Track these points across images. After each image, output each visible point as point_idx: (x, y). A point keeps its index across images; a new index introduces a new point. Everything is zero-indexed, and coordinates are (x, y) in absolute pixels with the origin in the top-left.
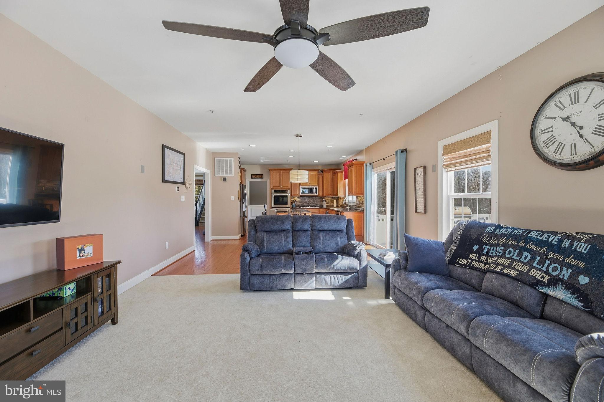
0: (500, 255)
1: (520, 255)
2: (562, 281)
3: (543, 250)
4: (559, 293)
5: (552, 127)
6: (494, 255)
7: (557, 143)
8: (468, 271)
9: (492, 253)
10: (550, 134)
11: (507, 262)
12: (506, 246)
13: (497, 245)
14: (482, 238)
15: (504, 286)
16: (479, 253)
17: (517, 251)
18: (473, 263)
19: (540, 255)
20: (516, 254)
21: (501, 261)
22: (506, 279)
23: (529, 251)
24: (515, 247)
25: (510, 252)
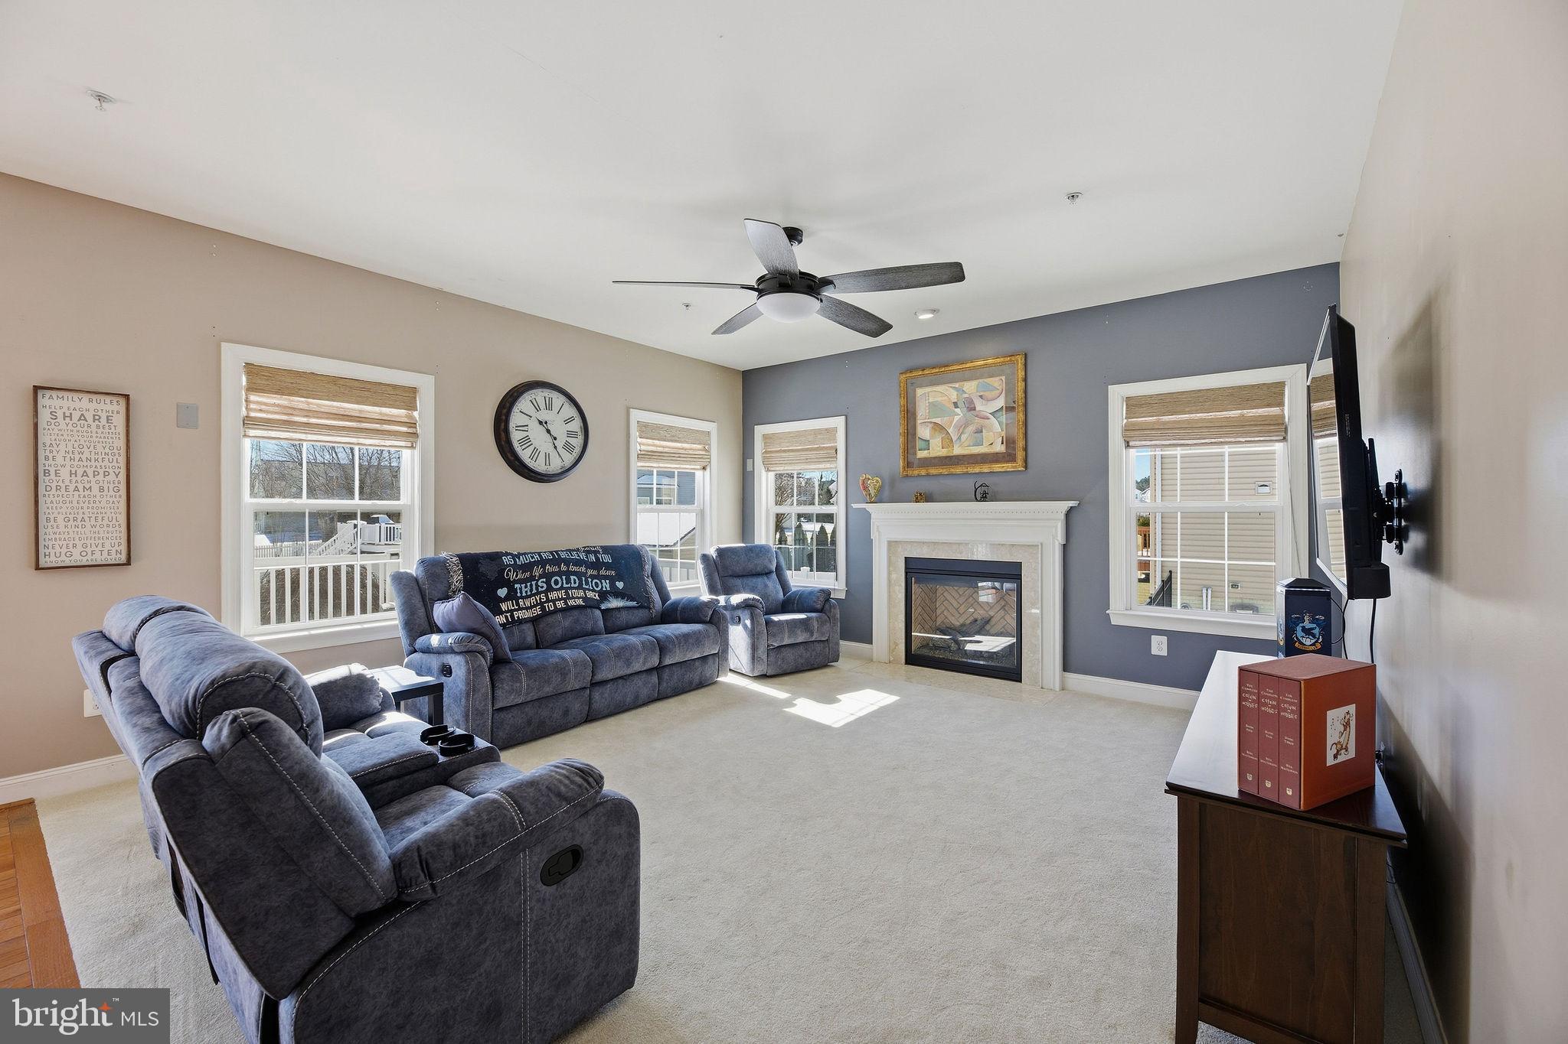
0: (544, 589)
1: (568, 581)
2: (607, 592)
3: (583, 569)
4: (614, 603)
5: (527, 426)
6: (529, 593)
7: (532, 448)
8: (515, 629)
9: (526, 592)
10: (525, 434)
11: (562, 594)
12: (548, 576)
13: (532, 578)
14: (507, 575)
15: (577, 621)
16: (512, 596)
17: (564, 577)
18: (516, 616)
19: (584, 574)
20: (564, 582)
21: (553, 595)
22: (576, 613)
23: (575, 573)
24: (560, 574)
25: (556, 582)
